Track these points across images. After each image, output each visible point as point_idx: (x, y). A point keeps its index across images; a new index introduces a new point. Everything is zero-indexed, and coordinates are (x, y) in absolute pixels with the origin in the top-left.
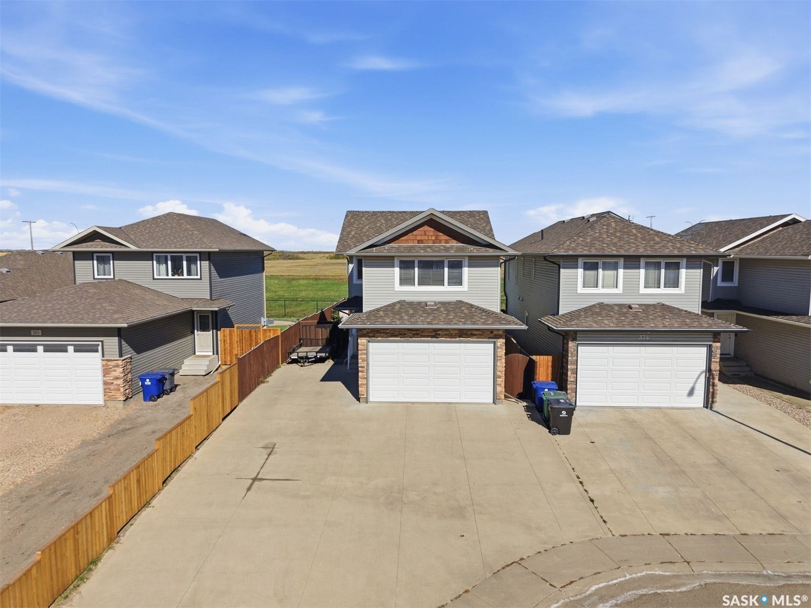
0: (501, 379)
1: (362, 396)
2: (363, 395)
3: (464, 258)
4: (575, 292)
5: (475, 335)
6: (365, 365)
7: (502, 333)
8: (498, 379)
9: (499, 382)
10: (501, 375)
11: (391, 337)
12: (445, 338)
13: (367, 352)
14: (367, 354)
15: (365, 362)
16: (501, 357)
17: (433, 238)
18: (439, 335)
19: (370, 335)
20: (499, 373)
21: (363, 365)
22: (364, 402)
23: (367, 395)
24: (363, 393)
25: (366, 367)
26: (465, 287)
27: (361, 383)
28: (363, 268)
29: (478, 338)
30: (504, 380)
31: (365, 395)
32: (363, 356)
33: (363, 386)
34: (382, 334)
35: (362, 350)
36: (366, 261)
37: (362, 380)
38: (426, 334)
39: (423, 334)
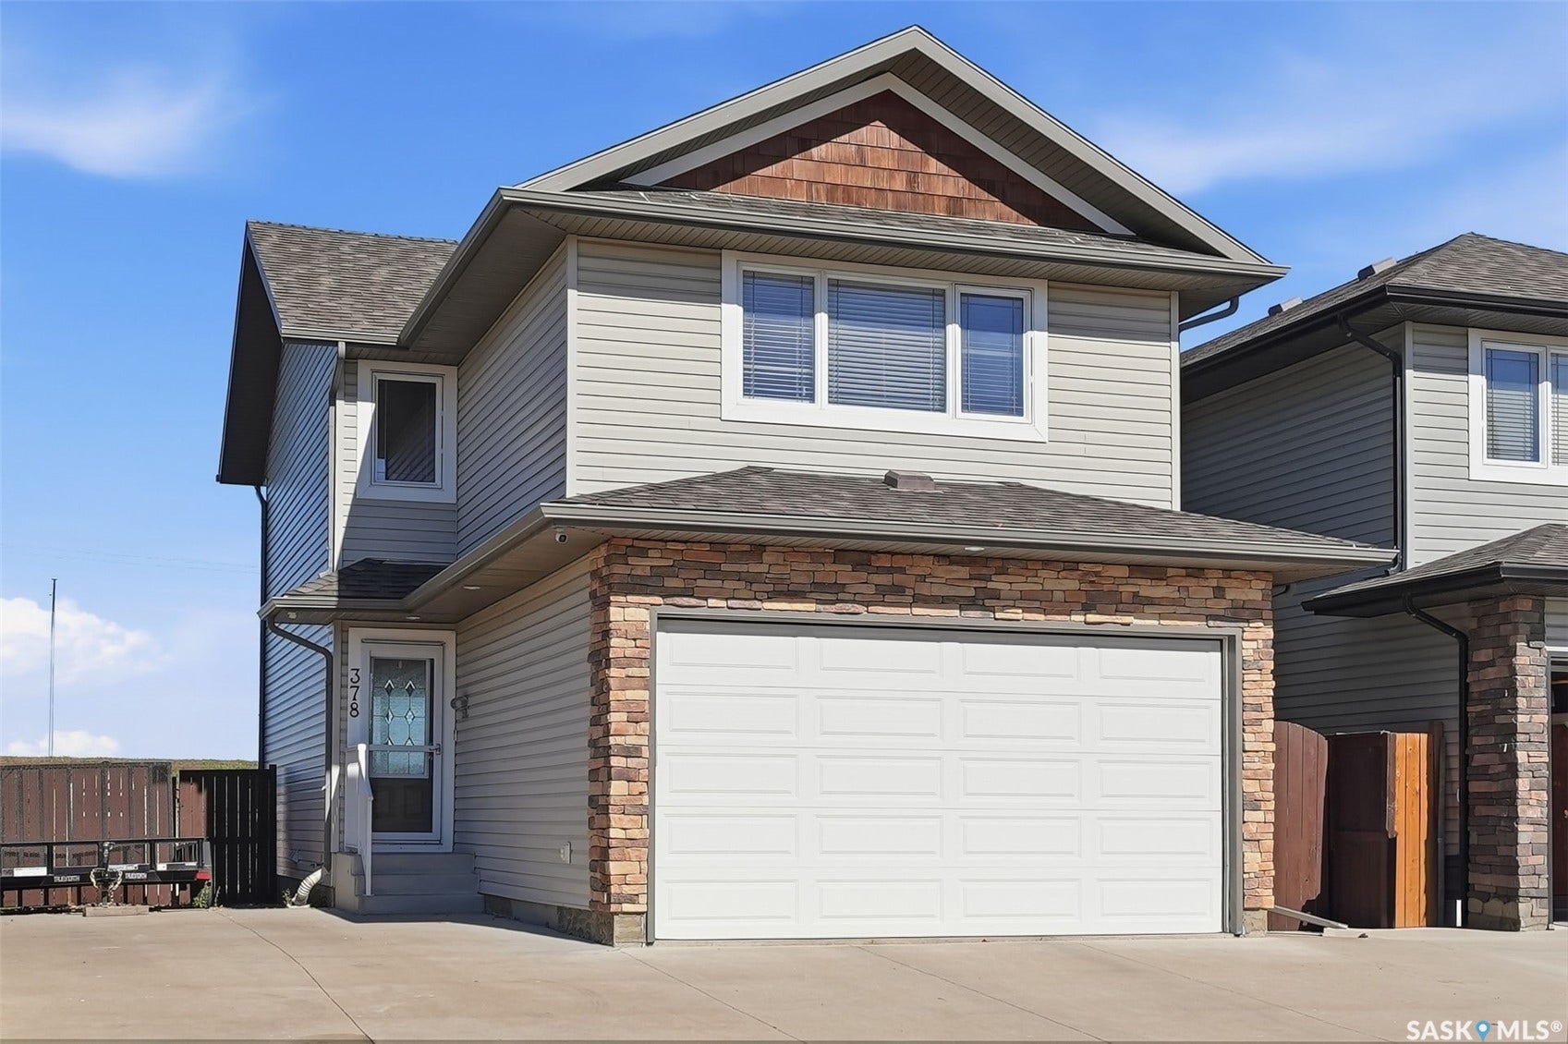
0: (1259, 816)
1: (627, 907)
2: (632, 899)
3: (1030, 290)
4: (1462, 473)
5: (1150, 602)
6: (644, 741)
7: (1259, 596)
8: (1249, 815)
9: (1253, 828)
10: (1259, 796)
11: (770, 599)
12: (1025, 610)
13: (653, 672)
14: (649, 684)
15: (645, 725)
16: (1259, 708)
18: (996, 595)
19: (670, 583)
20: (1250, 787)
21: (631, 740)
22: (630, 938)
23: (651, 901)
24: (627, 890)
25: (645, 752)
26: (1034, 423)
27: (621, 834)
28: (572, 294)
29: (1160, 617)
30: (1271, 817)
31: (643, 899)
32: (630, 694)
33: (633, 853)
34: (727, 584)
35: (628, 661)
36: (585, 262)
37: (626, 821)
38: (936, 591)
39: (924, 589)
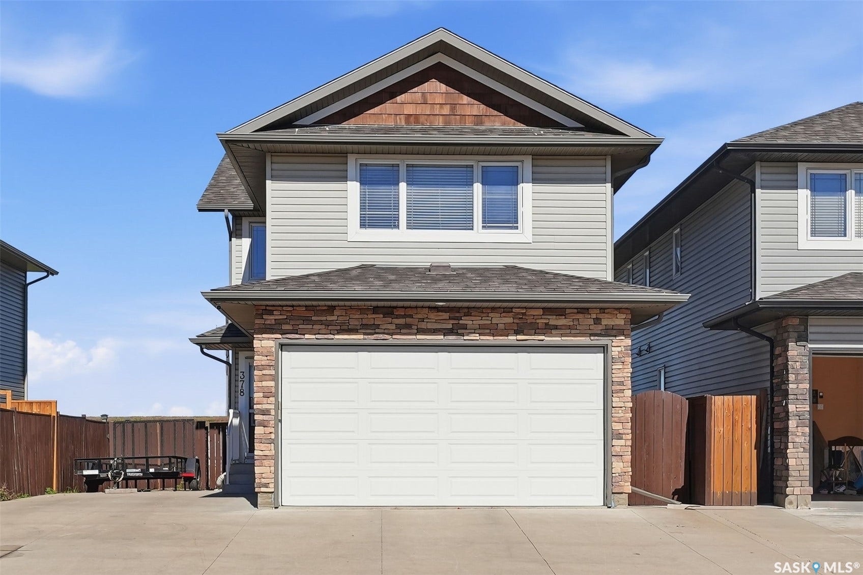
0: (622, 442)
1: (263, 489)
2: (266, 485)
3: (522, 161)
4: (793, 246)
5: (556, 327)
6: (272, 407)
7: (622, 322)
8: (615, 442)
9: (618, 449)
10: (621, 432)
11: (338, 333)
12: (480, 334)
13: (277, 373)
14: (275, 378)
15: (272, 399)
16: (621, 384)
17: (446, 110)
18: (465, 327)
19: (285, 327)
20: (617, 426)
21: (265, 407)
22: (266, 505)
23: (276, 487)
24: (263, 481)
25: (273, 412)
26: (525, 232)
27: (261, 453)
28: (268, 182)
29: (562, 335)
30: (629, 443)
31: (272, 485)
32: (264, 384)
33: (266, 462)
34: (315, 327)
35: (262, 367)
36: (275, 166)
37: (262, 446)
38: (430, 326)
39: (423, 325)
